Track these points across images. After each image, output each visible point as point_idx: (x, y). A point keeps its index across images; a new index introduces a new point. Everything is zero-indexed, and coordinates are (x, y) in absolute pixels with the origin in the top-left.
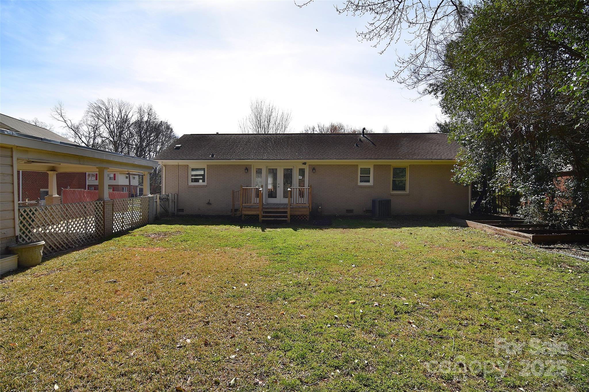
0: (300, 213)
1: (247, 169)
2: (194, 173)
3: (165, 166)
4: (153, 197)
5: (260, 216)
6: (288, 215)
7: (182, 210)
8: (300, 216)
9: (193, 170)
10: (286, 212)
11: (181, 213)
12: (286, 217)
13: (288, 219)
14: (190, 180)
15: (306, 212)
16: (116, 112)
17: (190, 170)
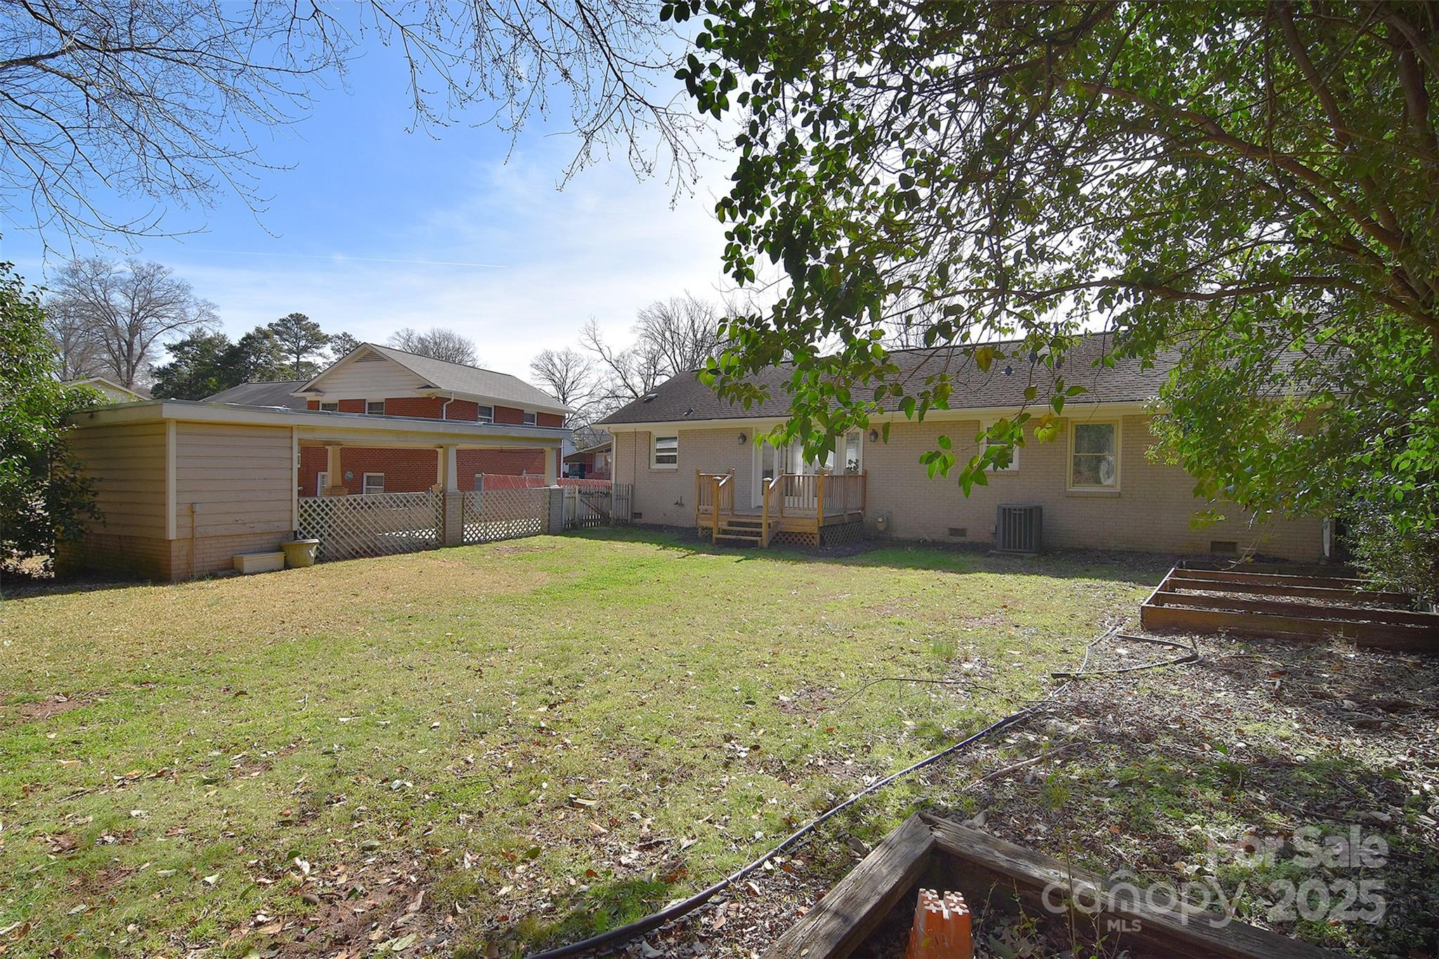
0: (799, 529)
1: (744, 438)
2: (659, 446)
3: (616, 434)
4: (561, 491)
5: (715, 531)
6: (764, 530)
7: (639, 515)
8: (797, 534)
9: (659, 439)
10: (760, 525)
11: (637, 520)
12: (759, 534)
13: (765, 540)
14: (653, 459)
15: (811, 527)
16: (684, 322)
17: (653, 440)
